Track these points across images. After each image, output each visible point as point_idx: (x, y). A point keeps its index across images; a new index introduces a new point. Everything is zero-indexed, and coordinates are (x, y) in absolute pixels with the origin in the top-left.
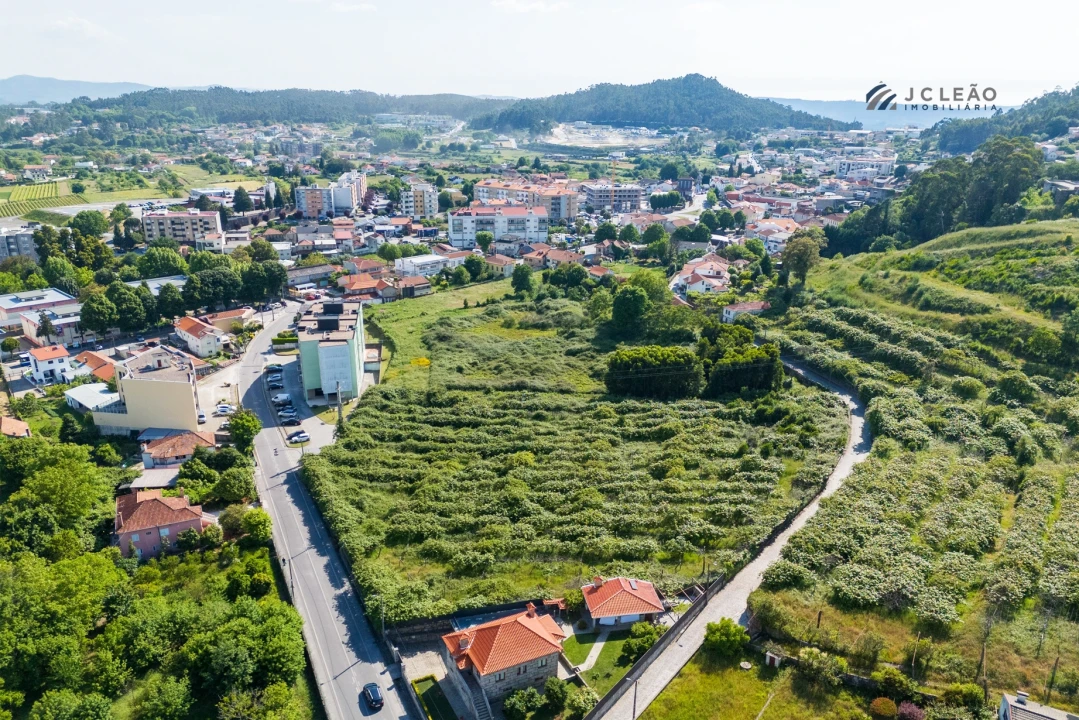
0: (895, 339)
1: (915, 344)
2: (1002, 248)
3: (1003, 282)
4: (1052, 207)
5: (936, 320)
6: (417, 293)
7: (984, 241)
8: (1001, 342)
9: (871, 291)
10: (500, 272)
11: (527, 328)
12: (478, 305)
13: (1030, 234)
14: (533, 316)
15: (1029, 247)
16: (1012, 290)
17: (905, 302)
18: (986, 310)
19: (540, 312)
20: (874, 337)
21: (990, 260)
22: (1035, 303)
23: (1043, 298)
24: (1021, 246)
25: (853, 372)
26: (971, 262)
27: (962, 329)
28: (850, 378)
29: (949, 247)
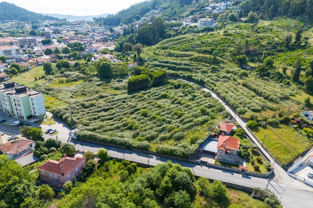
0: (180, 64)
1: (185, 65)
2: (180, 42)
3: (188, 49)
4: (175, 33)
5: (183, 59)
6: (5, 79)
7: (174, 41)
8: (201, 61)
9: (159, 55)
10: (26, 68)
11: (70, 82)
12: (40, 79)
13: (183, 38)
14: (65, 79)
15: (185, 41)
16: (192, 50)
17: (171, 57)
18: (192, 55)
19: (66, 77)
20: (174, 65)
21: (179, 45)
22: (199, 52)
23: (200, 51)
24: (183, 41)
25: (178, 74)
26: (175, 46)
27: (191, 60)
28: (179, 75)
29: (166, 43)
